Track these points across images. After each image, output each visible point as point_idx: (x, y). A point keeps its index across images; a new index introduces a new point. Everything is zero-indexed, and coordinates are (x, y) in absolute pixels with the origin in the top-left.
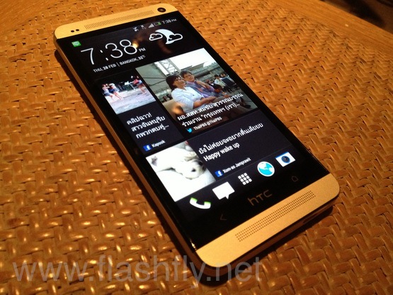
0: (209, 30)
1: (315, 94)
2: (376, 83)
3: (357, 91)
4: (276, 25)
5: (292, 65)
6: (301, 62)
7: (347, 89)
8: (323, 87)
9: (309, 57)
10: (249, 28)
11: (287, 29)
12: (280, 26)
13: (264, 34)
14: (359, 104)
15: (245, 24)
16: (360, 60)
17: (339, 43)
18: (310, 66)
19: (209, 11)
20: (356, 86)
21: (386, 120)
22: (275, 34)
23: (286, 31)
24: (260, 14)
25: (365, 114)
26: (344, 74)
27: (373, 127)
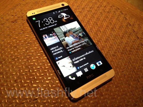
0: (79, 12)
1: (112, 38)
2: (133, 34)
3: (126, 37)
4: (102, 9)
5: (106, 26)
6: (109, 25)
7: (123, 36)
8: (115, 35)
9: (112, 23)
10: (92, 11)
11: (106, 11)
12: (103, 10)
13: (98, 13)
14: (126, 42)
15: (91, 9)
16: (129, 24)
17: (123, 17)
18: (112, 27)
19: (79, 3)
20: (126, 35)
21: (134, 48)
22: (101, 13)
23: (105, 12)
24: (97, 4)
25: (128, 46)
26: (123, 30)
27: (129, 51)
